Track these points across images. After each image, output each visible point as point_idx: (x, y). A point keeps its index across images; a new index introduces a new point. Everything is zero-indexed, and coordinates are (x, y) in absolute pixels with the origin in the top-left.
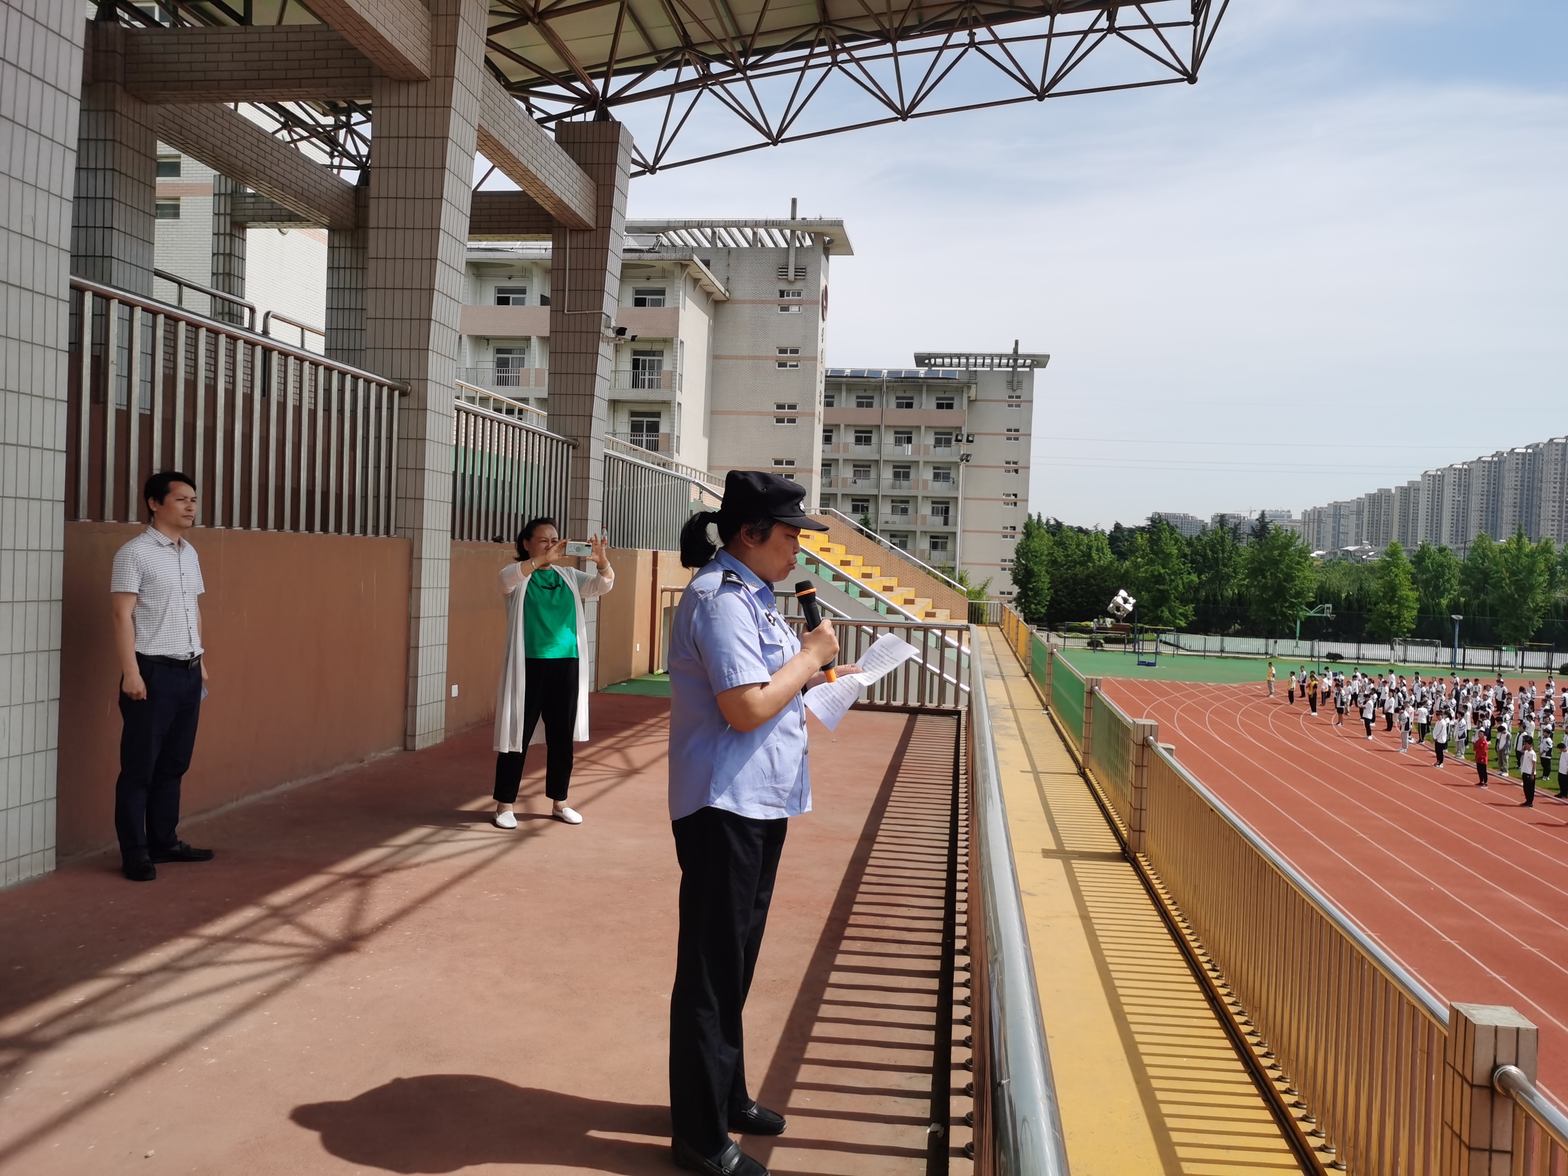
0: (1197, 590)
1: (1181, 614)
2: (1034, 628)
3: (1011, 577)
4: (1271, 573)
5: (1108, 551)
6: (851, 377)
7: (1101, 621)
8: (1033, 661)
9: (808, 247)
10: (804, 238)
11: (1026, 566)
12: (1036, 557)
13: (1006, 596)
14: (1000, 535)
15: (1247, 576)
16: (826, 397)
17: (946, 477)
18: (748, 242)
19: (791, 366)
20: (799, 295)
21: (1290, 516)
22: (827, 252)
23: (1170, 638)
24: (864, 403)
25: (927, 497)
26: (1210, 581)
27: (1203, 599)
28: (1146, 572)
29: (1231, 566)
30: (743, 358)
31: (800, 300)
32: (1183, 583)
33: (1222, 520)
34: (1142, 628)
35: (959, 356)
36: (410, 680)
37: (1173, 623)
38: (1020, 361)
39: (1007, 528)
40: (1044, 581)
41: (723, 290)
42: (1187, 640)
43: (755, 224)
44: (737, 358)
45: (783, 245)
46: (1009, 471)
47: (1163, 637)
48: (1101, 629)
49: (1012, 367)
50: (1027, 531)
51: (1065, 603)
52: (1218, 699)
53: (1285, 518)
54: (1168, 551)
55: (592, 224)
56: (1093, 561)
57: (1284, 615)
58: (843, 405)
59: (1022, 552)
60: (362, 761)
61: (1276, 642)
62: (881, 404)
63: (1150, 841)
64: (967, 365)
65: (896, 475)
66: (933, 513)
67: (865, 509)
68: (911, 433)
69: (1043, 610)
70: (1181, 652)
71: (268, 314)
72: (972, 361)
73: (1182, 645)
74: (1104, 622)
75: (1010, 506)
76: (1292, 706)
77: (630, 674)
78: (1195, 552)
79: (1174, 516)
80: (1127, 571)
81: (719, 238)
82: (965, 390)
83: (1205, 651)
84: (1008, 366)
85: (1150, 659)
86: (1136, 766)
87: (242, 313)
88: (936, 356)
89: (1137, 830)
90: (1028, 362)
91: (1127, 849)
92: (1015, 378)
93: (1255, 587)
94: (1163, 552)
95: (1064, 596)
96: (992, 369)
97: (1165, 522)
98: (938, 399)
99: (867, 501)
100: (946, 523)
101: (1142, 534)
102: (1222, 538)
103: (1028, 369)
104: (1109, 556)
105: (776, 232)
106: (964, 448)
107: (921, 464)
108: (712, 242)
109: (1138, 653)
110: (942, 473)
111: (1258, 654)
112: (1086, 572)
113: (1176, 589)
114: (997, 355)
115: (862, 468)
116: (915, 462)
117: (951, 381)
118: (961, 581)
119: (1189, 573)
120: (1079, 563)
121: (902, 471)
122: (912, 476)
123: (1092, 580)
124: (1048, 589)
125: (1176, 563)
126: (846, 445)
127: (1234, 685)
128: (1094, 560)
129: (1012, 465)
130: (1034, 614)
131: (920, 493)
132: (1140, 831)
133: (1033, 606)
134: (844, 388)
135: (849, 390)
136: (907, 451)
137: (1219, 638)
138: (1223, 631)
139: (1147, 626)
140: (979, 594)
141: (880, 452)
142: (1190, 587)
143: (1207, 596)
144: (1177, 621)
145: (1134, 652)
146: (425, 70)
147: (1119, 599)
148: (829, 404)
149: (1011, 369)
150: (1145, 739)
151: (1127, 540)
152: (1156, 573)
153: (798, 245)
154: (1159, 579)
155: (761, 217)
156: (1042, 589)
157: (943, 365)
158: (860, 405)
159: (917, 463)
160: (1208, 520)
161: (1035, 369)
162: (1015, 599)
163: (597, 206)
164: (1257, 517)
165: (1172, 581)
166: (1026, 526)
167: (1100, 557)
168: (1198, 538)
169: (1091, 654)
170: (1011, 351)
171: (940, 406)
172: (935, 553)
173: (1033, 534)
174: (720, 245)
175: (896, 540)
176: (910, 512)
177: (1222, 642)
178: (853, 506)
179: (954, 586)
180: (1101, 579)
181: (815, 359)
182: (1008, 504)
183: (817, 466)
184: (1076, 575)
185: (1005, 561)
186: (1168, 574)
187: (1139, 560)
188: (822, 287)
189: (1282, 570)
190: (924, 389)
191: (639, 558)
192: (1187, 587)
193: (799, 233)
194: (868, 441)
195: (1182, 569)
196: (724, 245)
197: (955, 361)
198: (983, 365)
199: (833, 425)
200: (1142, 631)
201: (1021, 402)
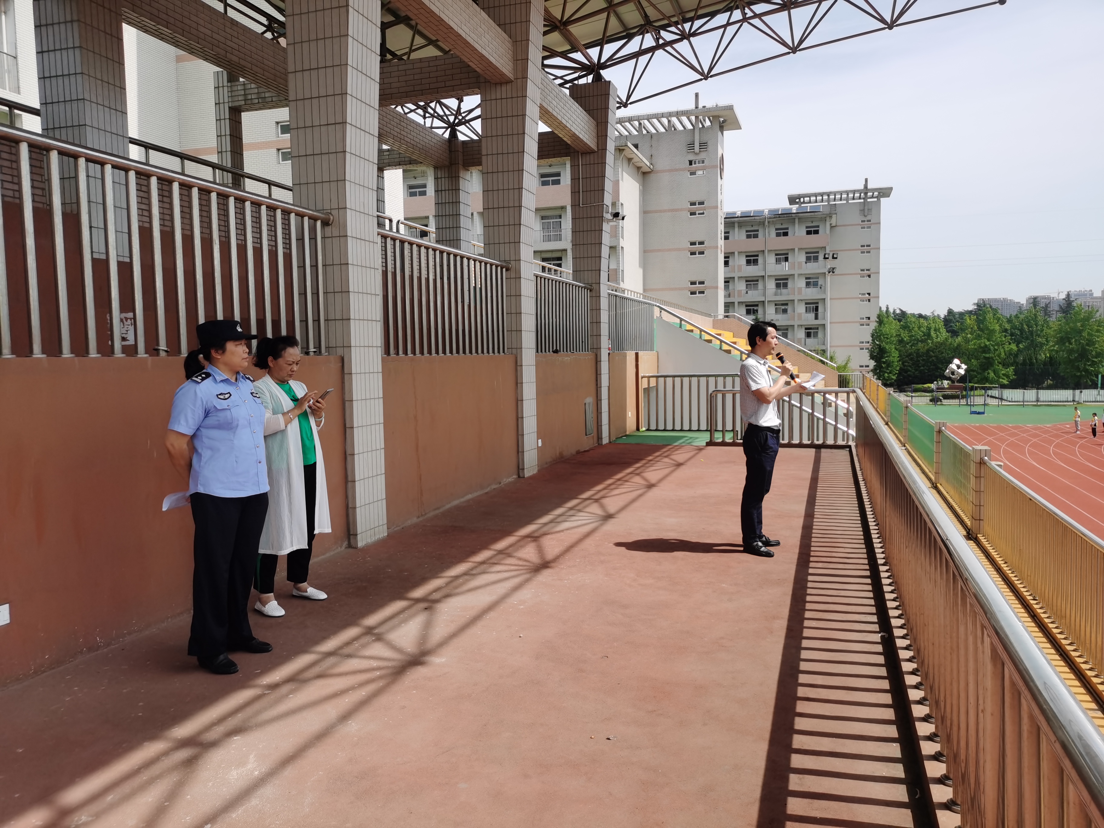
0: (1016, 356)
1: (1003, 374)
2: (891, 390)
3: (868, 354)
4: (1076, 341)
5: (943, 330)
6: (741, 217)
7: (940, 383)
8: (891, 413)
9: (708, 127)
10: (704, 120)
11: (880, 346)
12: (887, 338)
13: (864, 368)
14: (858, 324)
15: (1057, 343)
16: (725, 233)
17: (815, 284)
18: (665, 128)
19: (699, 214)
20: (703, 162)
21: (1092, 294)
22: (722, 128)
23: (995, 393)
24: (752, 235)
25: (802, 300)
26: (1027, 348)
27: (1021, 362)
28: (975, 345)
29: (1044, 336)
30: (665, 211)
31: (704, 166)
32: (1005, 351)
33: (1035, 301)
34: (972, 387)
35: (822, 194)
36: (520, 436)
37: (997, 382)
38: (870, 194)
39: (863, 319)
40: (894, 356)
41: (648, 164)
42: (1009, 394)
43: (670, 115)
44: (660, 211)
45: (689, 127)
46: (864, 277)
47: (990, 392)
48: (940, 389)
49: (864, 199)
50: (880, 320)
51: (910, 371)
52: (1035, 436)
53: (1088, 296)
54: (992, 328)
55: (595, 149)
56: (932, 339)
57: (1087, 371)
58: (736, 238)
59: (876, 336)
60: (500, 483)
61: (1081, 392)
62: (765, 235)
63: (987, 527)
64: (829, 200)
65: (778, 286)
66: (806, 311)
67: (755, 312)
68: (787, 254)
69: (894, 377)
70: (1004, 403)
71: (398, 222)
72: (832, 197)
73: (1005, 397)
74: (942, 383)
75: (865, 302)
76: (1095, 439)
77: (626, 431)
78: (1014, 327)
79: (996, 300)
80: (959, 345)
81: (644, 128)
82: (828, 219)
83: (1023, 402)
84: (860, 198)
85: (980, 409)
86: (975, 477)
87: (384, 222)
88: (804, 196)
89: (977, 519)
90: (876, 194)
91: (971, 532)
92: (866, 208)
93: (1063, 351)
94: (988, 329)
95: (910, 366)
96: (848, 202)
97: (988, 306)
98: (807, 227)
99: (757, 305)
100: (816, 318)
101: (970, 316)
102: (1035, 315)
103: (876, 199)
104: (944, 334)
105: (684, 119)
106: (830, 264)
107: (796, 276)
108: (639, 130)
109: (970, 405)
110: (811, 282)
111: (1067, 401)
112: (926, 348)
113: (999, 355)
114: (851, 191)
115: (752, 282)
116: (792, 275)
117: (816, 213)
118: (832, 359)
119: (1010, 344)
120: (920, 341)
121: (782, 282)
122: (790, 285)
123: (931, 353)
124: (897, 361)
125: (998, 336)
126: (740, 267)
127: (1048, 426)
128: (932, 337)
129: (866, 272)
130: (887, 380)
131: (796, 298)
132: (980, 520)
133: (886, 375)
134: (736, 225)
135: (740, 227)
136: (785, 268)
137: (1034, 391)
138: (1038, 386)
139: (976, 385)
140: (845, 367)
141: (765, 269)
142: (1011, 354)
143: (1024, 360)
144: (1001, 380)
145: (967, 404)
146: (511, 76)
147: (953, 366)
148: (726, 238)
149: (862, 201)
150: (982, 459)
151: (958, 321)
152: (983, 345)
153: (701, 126)
154: (985, 349)
155: (674, 109)
156: (893, 362)
157: (810, 202)
158: (749, 237)
159: (793, 275)
160: (1023, 302)
161: (881, 199)
162: (872, 371)
163: (598, 136)
164: (1064, 297)
165: (995, 350)
166: (879, 317)
167: (937, 336)
168: (1017, 316)
169: (932, 408)
170: (862, 187)
171: (809, 233)
172: (808, 340)
173: (885, 322)
174: (645, 132)
175: (780, 333)
176: (789, 311)
177: (1037, 394)
178: (747, 310)
179: (827, 363)
180: (939, 352)
181: (717, 207)
182: (863, 301)
183: (721, 284)
184: (918, 350)
185: (863, 343)
186: (992, 345)
187: (969, 336)
188: (720, 155)
189: (1085, 337)
190: (797, 221)
191: (628, 357)
192: (1007, 354)
193: (701, 117)
194: (755, 262)
195: (1003, 341)
196: (648, 132)
197: (819, 198)
198: (841, 199)
199: (729, 253)
200: (972, 389)
201: (871, 224)
